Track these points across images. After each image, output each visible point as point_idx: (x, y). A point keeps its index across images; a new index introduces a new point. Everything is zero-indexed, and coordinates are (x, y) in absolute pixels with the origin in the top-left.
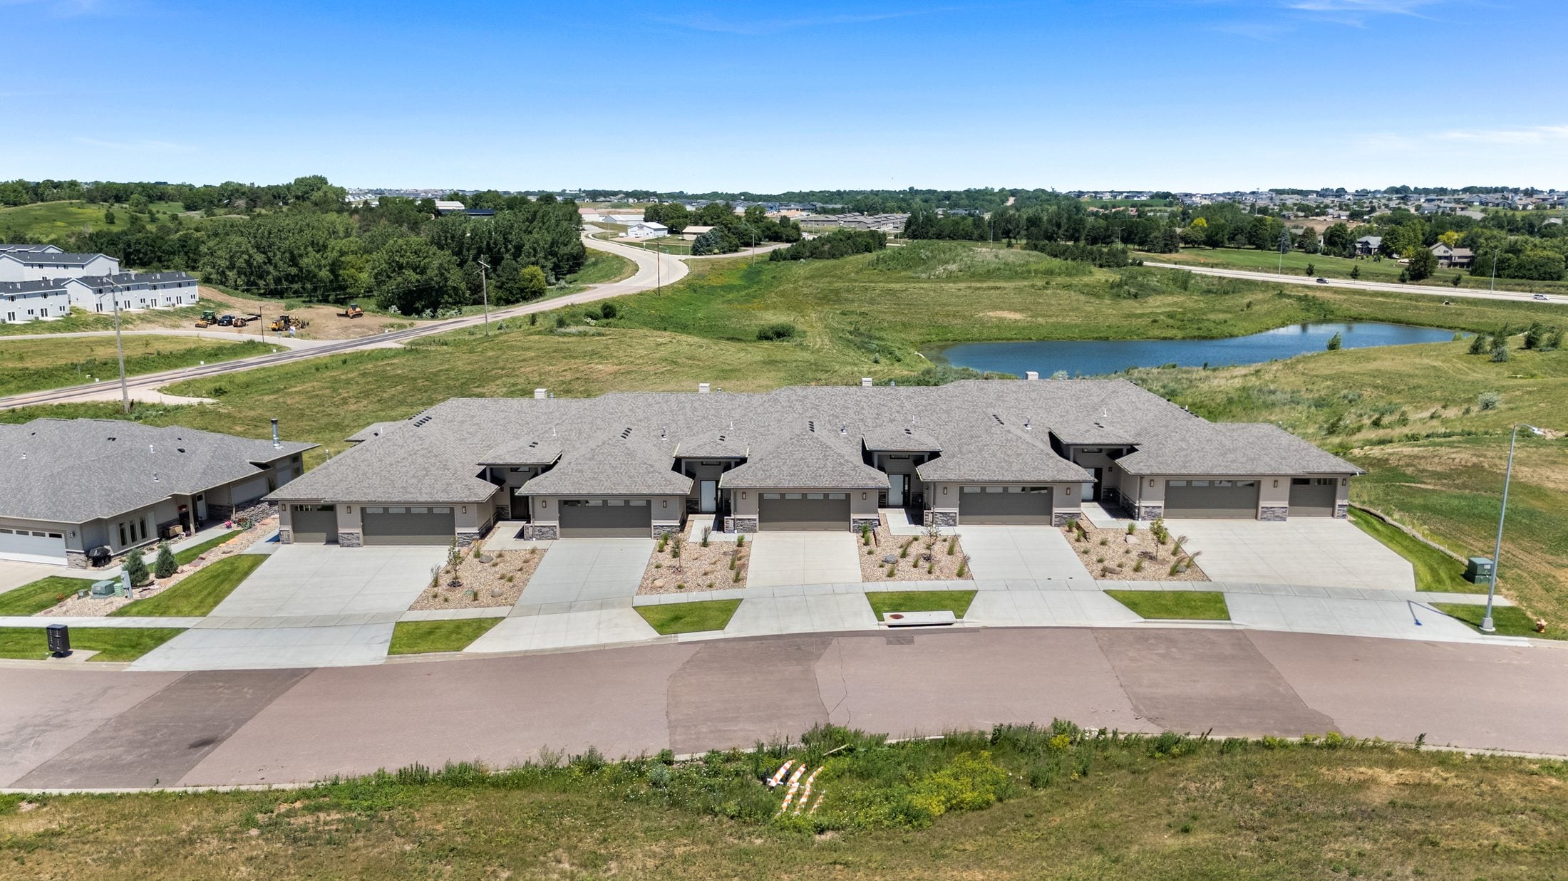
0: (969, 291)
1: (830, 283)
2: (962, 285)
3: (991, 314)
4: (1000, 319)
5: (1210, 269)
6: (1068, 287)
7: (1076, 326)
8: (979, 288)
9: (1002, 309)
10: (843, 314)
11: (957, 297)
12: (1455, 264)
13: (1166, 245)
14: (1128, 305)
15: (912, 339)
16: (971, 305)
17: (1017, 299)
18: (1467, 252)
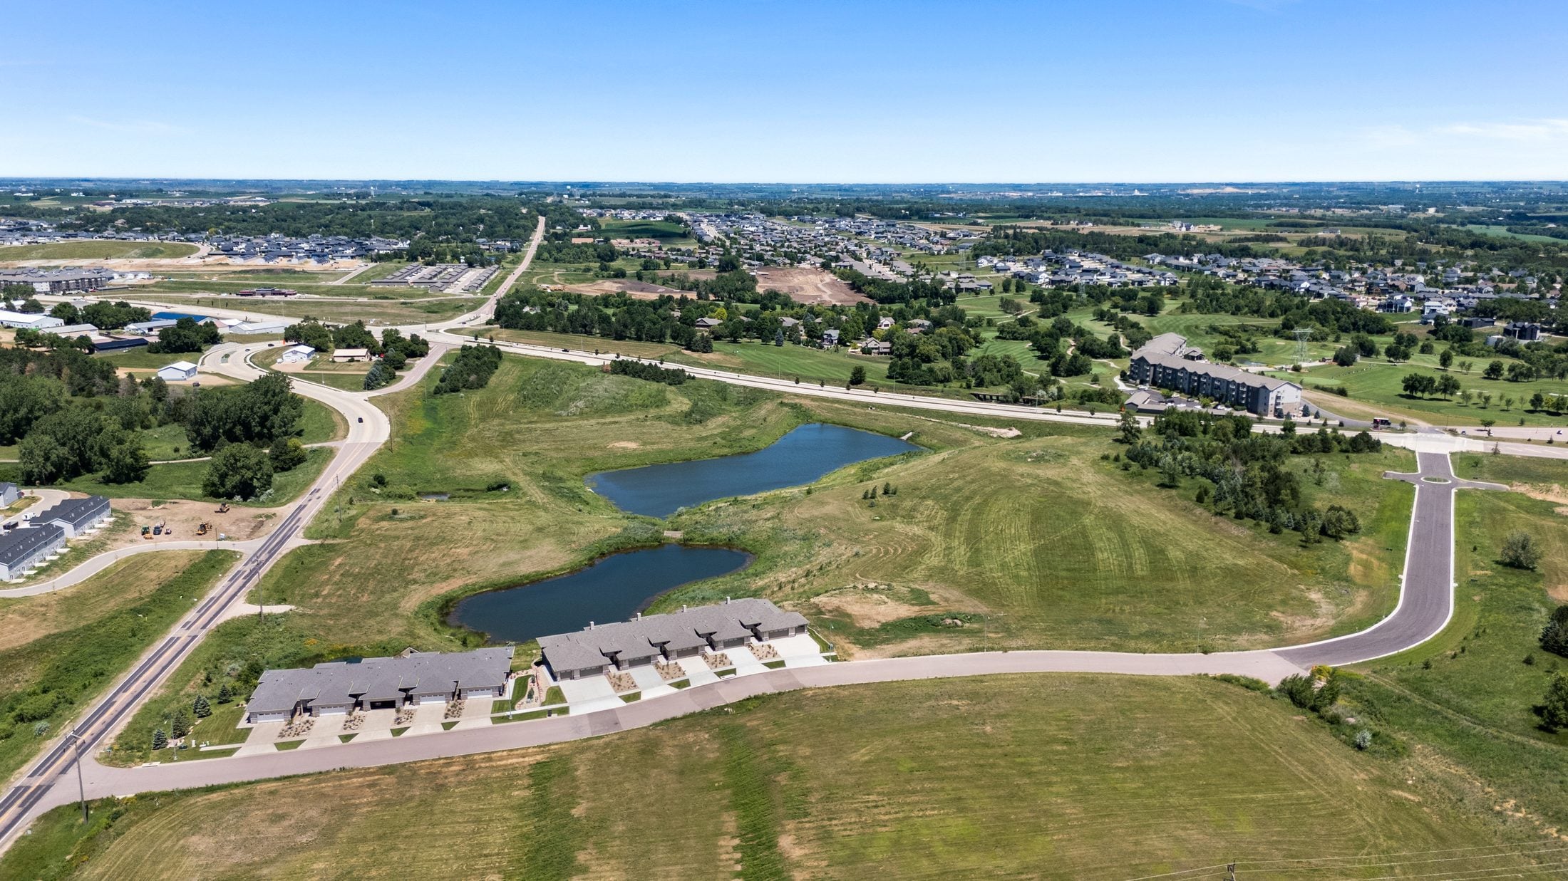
0: (599, 427)
1: (502, 425)
2: (593, 421)
3: (617, 444)
4: (624, 448)
5: (735, 375)
6: (659, 418)
7: (671, 451)
8: (604, 424)
9: (622, 440)
10: (524, 455)
11: (592, 431)
12: (882, 353)
13: (705, 347)
14: (698, 430)
15: (576, 472)
16: (602, 437)
17: (630, 430)
18: (888, 344)
